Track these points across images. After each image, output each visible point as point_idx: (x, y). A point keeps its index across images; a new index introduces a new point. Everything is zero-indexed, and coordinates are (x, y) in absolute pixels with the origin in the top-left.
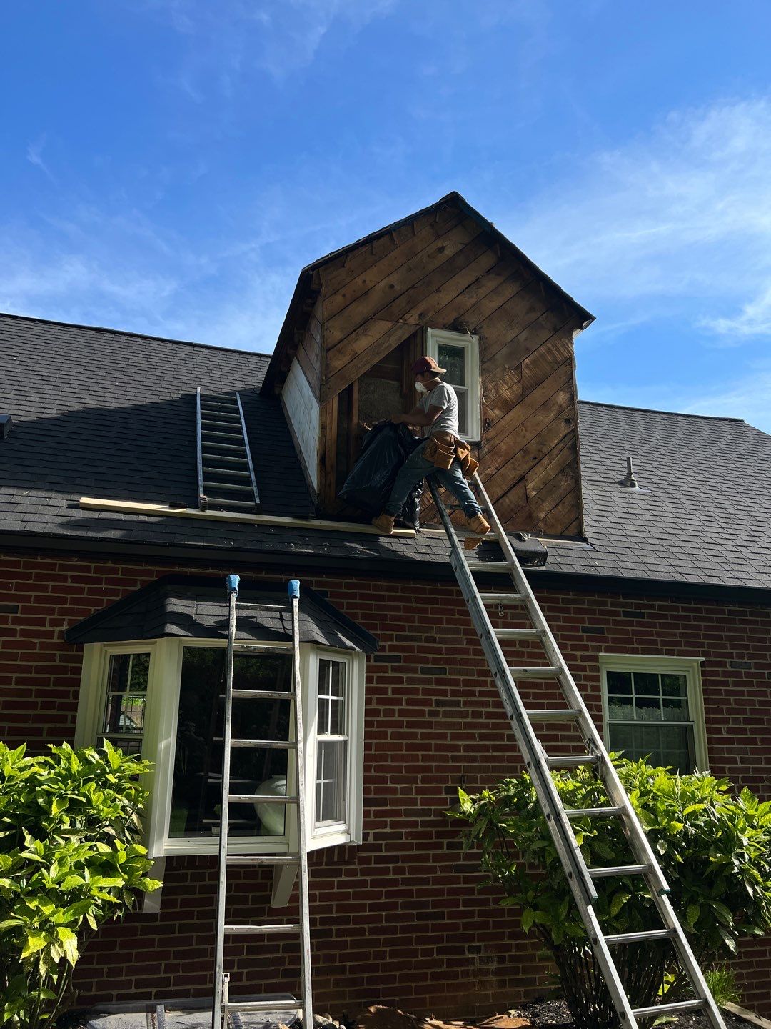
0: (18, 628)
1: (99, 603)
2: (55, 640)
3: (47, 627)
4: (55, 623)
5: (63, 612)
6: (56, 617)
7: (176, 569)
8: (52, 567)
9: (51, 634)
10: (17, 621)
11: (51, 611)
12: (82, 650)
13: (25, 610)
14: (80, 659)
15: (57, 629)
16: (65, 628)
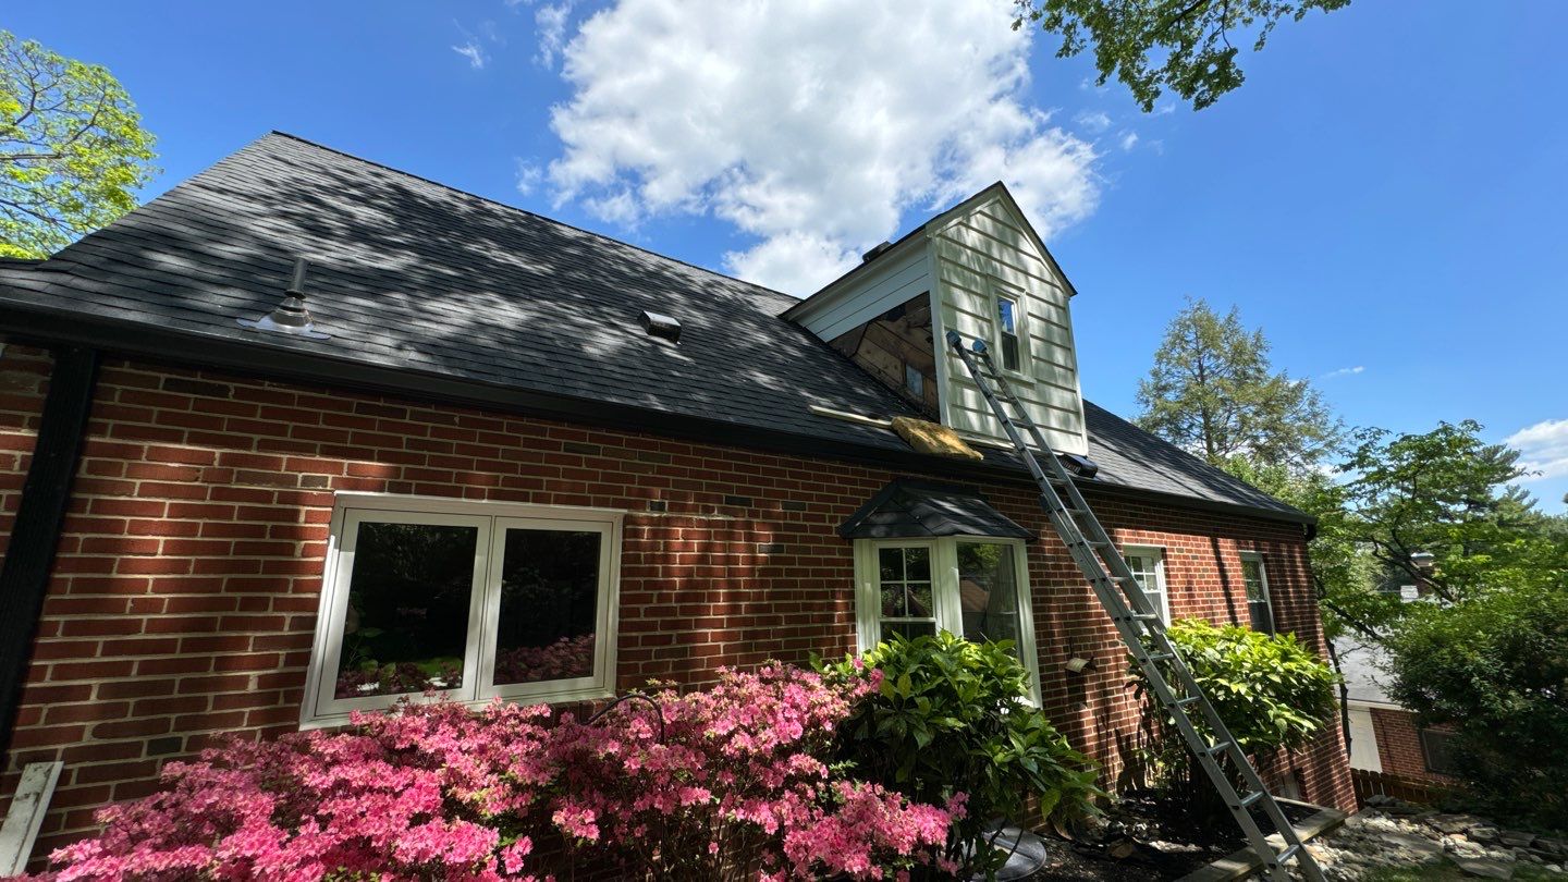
0: (808, 524)
1: (857, 502)
2: (834, 535)
3: (827, 524)
4: (834, 519)
5: (837, 510)
6: (832, 514)
7: (902, 474)
8: (823, 468)
9: (829, 530)
10: (807, 518)
11: (827, 509)
12: (851, 544)
13: (812, 507)
14: (851, 552)
15: (834, 525)
16: (839, 524)
